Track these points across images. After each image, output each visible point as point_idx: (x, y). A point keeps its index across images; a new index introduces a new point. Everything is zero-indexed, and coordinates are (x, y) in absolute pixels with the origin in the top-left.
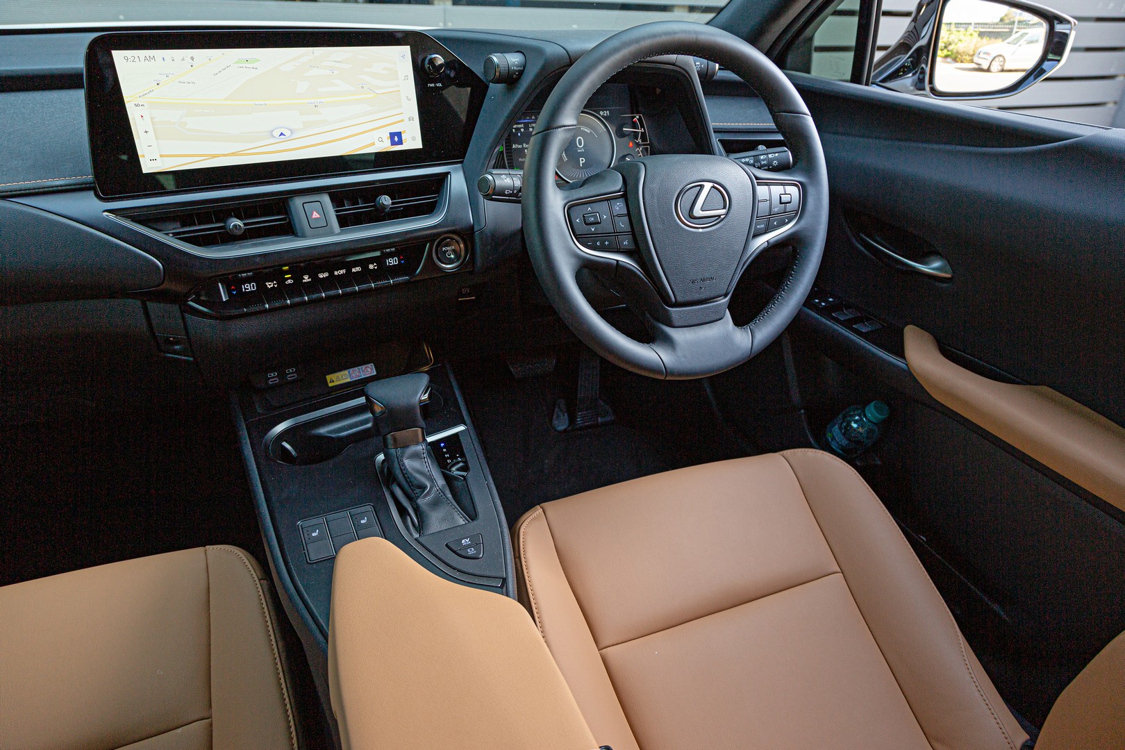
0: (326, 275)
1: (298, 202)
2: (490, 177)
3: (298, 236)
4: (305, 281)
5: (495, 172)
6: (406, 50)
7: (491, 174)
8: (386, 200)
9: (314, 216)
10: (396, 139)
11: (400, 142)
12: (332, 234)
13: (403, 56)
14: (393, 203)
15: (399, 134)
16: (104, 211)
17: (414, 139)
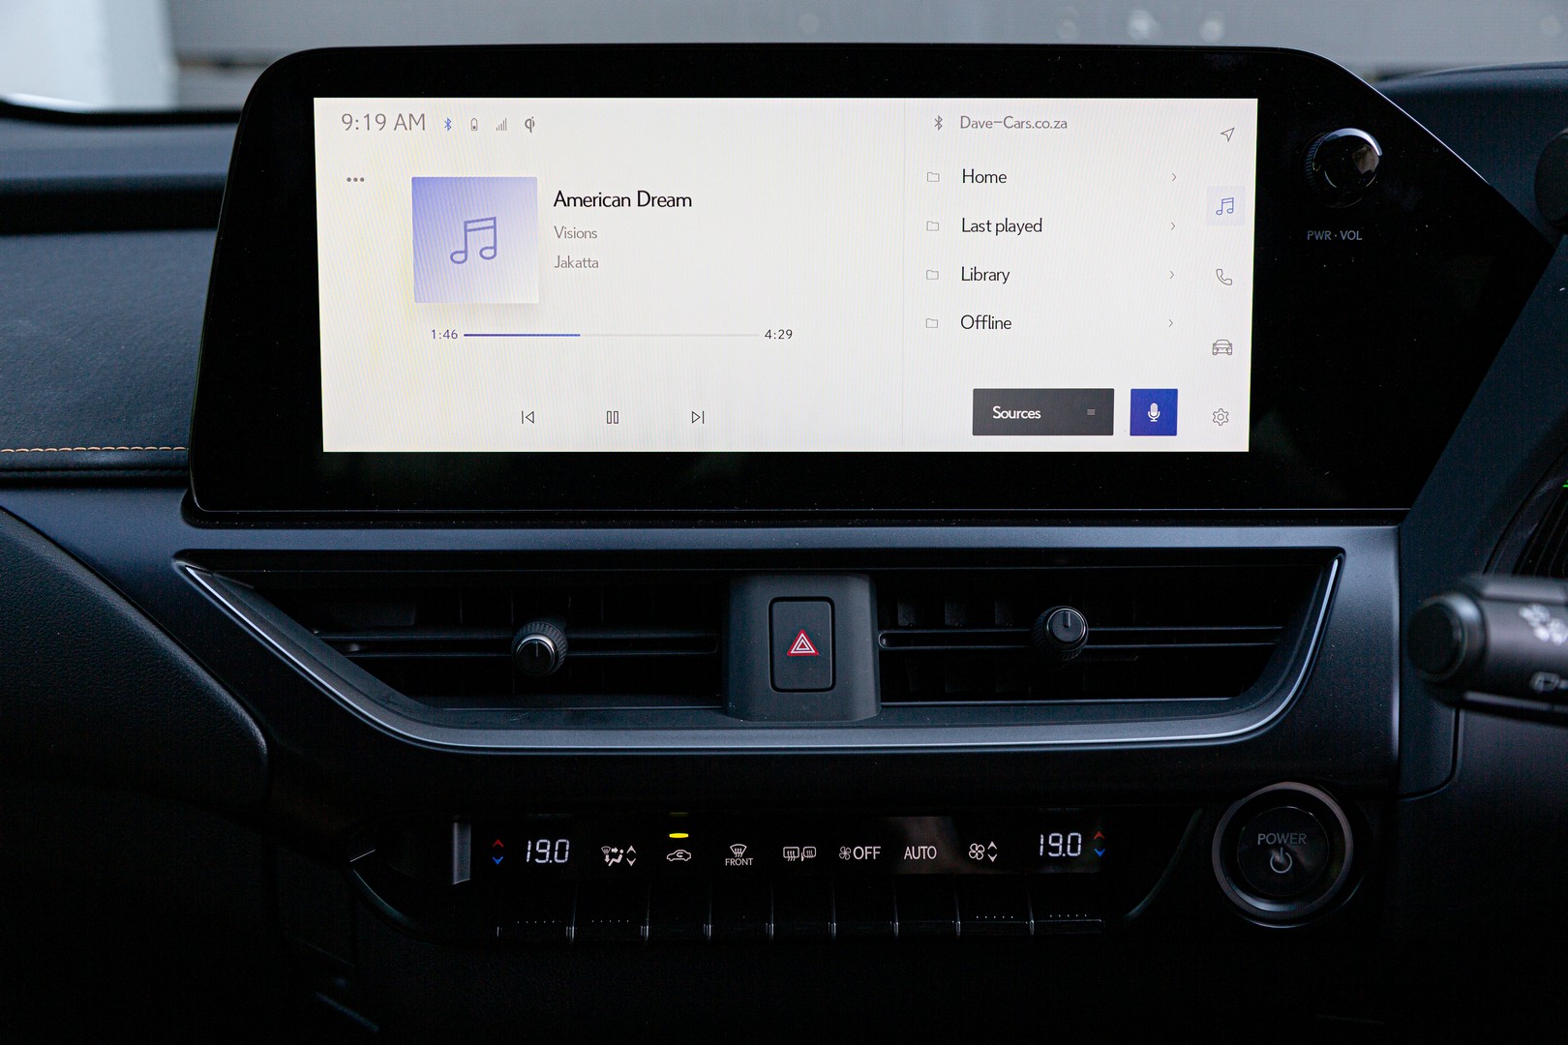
0: (808, 853)
1: (760, 594)
2: (1466, 610)
3: (725, 712)
4: (733, 862)
5: (1493, 589)
6: (1242, 114)
7: (1475, 596)
8: (1070, 624)
9: (796, 650)
10: (1154, 412)
11: (1168, 426)
12: (842, 719)
13: (1228, 134)
14: (1093, 637)
15: (1168, 400)
16: (180, 555)
17: (1221, 417)
